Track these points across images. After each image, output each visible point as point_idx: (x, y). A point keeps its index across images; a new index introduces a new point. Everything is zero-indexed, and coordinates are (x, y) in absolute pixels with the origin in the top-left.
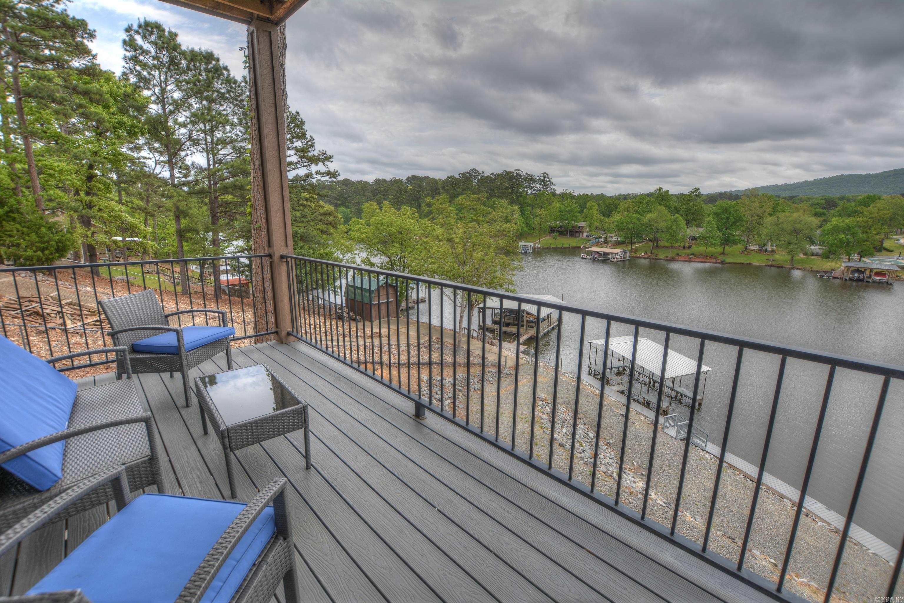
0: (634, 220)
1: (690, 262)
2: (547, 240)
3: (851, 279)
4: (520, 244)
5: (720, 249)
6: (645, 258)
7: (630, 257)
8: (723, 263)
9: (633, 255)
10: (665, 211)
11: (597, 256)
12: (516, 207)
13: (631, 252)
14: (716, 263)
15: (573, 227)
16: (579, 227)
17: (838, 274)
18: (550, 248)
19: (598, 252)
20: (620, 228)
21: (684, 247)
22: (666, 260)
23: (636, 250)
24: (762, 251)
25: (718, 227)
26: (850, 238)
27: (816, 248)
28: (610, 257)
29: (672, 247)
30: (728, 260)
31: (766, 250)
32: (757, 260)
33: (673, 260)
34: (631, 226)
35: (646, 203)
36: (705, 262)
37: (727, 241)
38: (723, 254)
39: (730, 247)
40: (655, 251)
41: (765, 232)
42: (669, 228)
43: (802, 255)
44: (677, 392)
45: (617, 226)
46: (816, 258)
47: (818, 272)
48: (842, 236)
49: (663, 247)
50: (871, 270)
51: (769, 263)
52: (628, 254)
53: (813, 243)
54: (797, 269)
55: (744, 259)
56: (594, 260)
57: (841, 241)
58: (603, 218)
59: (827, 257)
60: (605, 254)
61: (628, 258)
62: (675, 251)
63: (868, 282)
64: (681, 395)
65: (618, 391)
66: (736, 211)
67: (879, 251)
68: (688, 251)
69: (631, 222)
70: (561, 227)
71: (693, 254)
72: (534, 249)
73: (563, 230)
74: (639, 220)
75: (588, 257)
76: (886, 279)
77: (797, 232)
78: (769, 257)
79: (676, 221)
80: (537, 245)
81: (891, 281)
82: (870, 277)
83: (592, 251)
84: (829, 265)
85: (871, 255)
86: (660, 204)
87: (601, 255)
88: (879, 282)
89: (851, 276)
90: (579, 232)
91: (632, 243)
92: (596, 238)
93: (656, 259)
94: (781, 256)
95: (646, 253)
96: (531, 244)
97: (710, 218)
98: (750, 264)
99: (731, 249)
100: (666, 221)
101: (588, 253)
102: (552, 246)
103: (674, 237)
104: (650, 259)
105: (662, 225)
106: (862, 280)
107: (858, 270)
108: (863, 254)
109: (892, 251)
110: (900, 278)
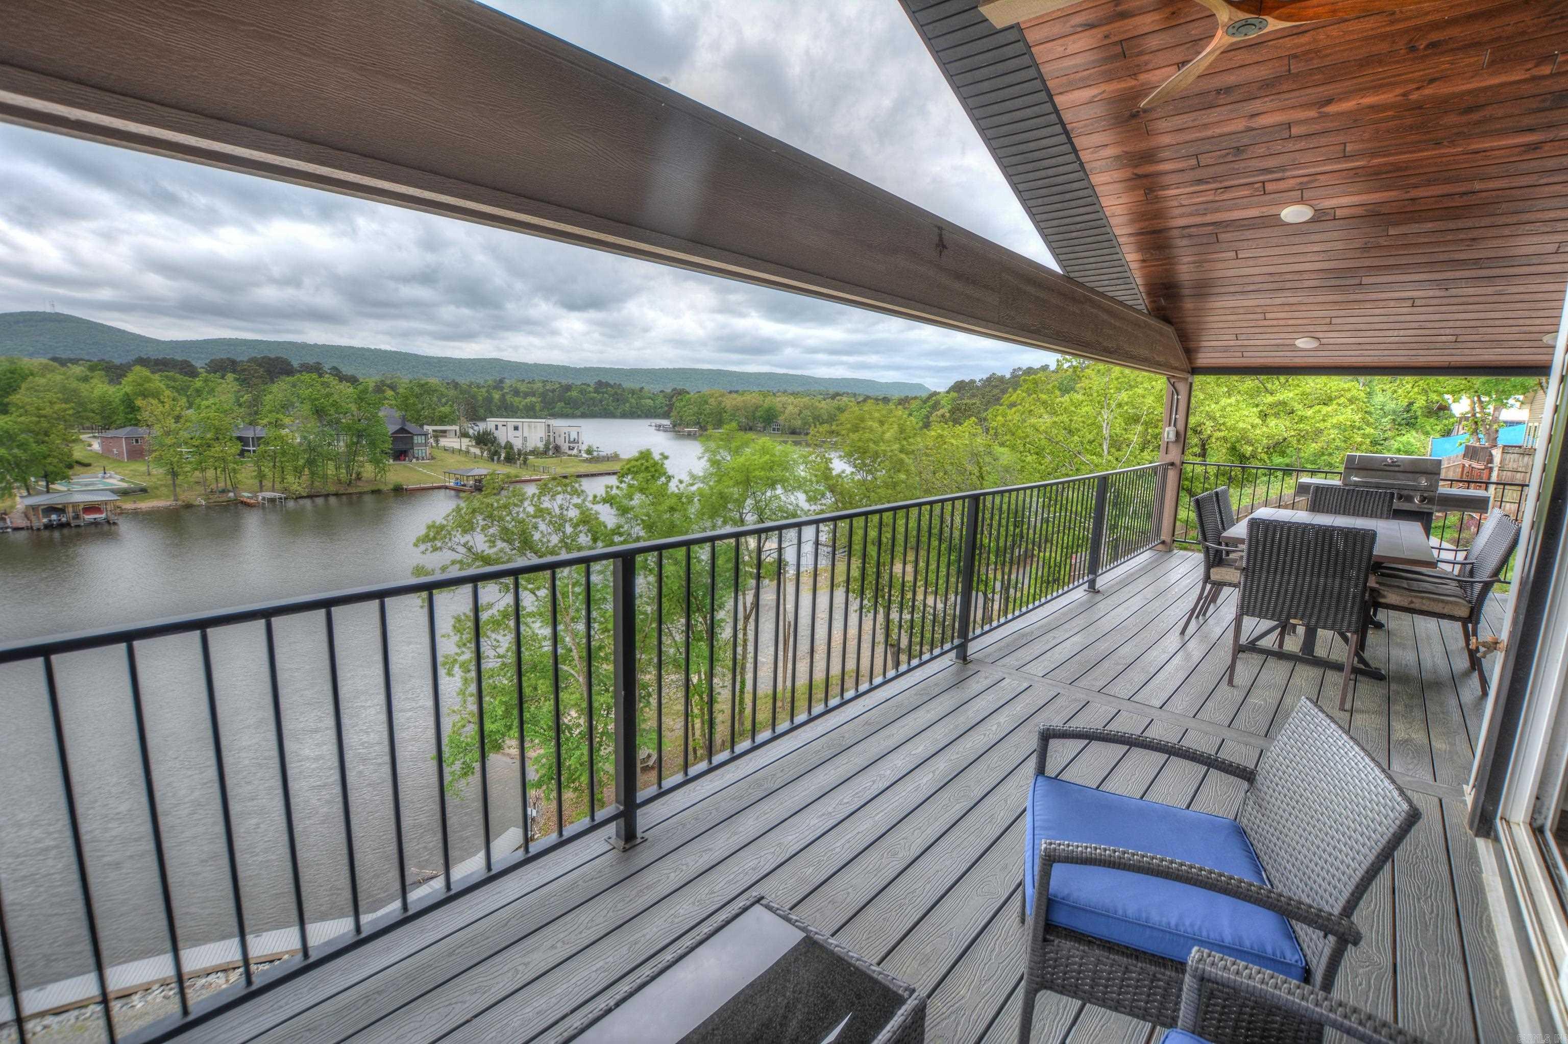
3: (49, 527)
17: (19, 522)
26: (18, 453)
50: (75, 505)
63: (79, 526)
76: (103, 516)
81: (113, 518)
82: (77, 517)
88: (95, 523)
89: (45, 520)
106: (68, 525)
107: (51, 509)
108: (49, 477)
109: (88, 465)
110: (122, 513)
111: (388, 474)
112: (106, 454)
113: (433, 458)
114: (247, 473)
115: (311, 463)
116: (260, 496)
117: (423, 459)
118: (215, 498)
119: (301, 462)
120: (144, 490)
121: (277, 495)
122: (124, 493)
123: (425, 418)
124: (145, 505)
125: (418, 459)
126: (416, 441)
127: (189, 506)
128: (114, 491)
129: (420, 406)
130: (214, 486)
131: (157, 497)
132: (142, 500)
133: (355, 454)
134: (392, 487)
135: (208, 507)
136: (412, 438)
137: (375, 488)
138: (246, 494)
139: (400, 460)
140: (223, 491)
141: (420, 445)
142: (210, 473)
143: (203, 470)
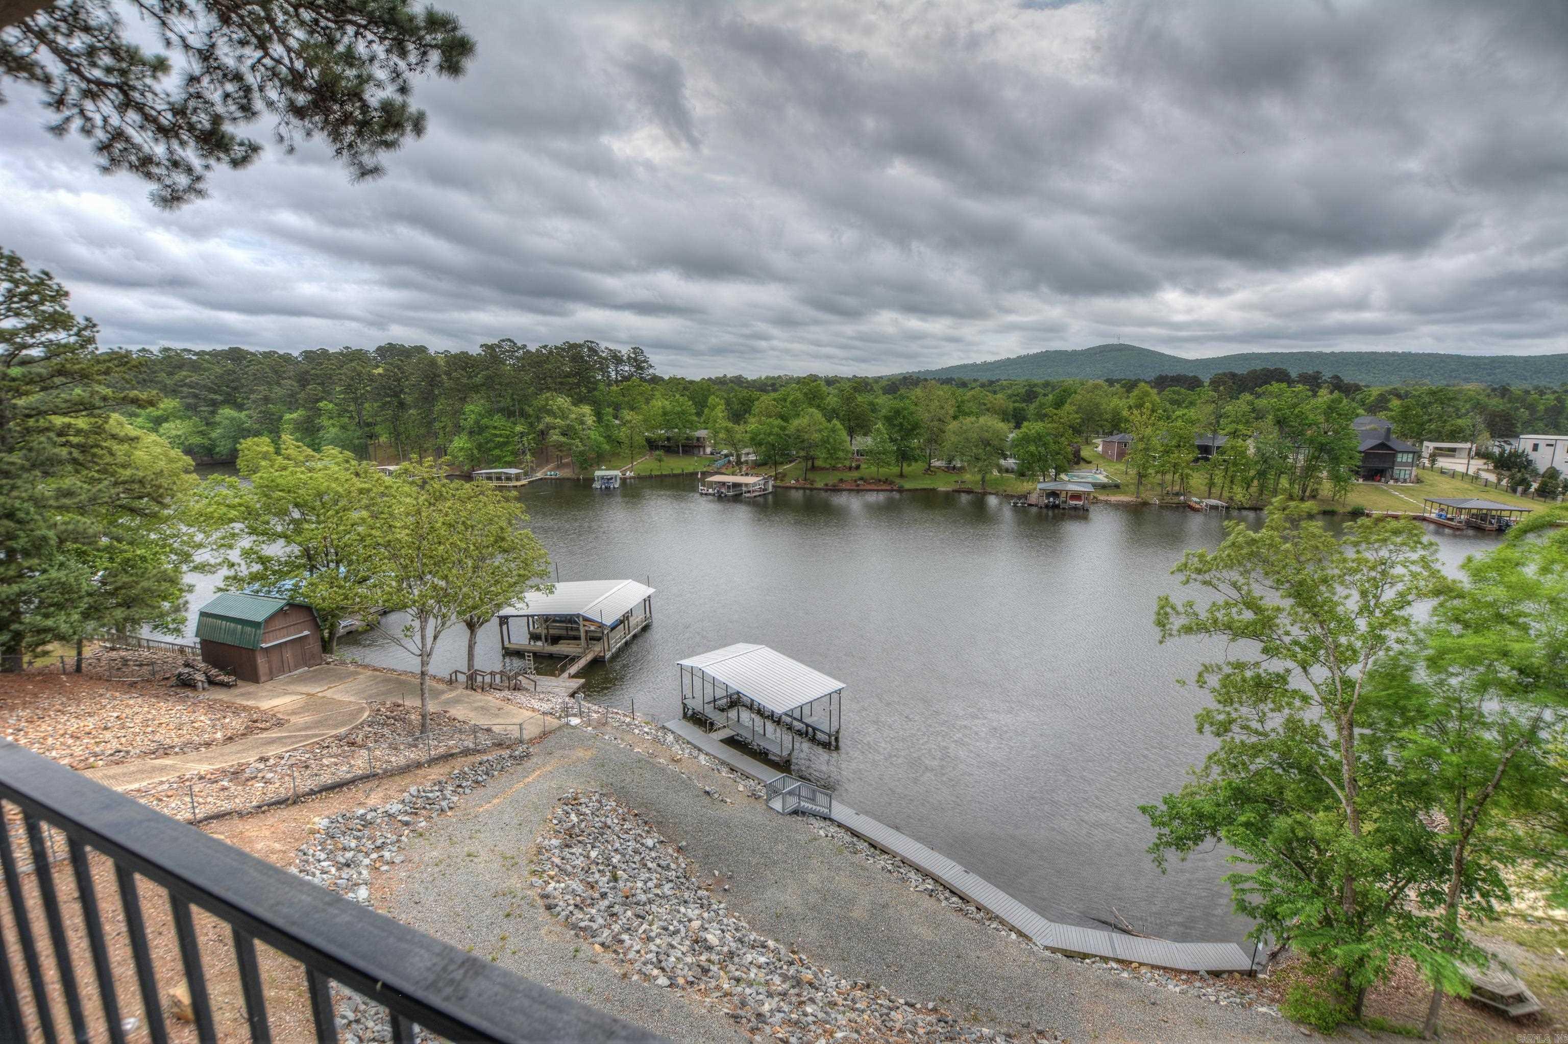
0: (776, 430)
1: (858, 491)
2: (646, 464)
3: (1047, 506)
4: (598, 473)
5: (896, 470)
6: (796, 488)
7: (773, 486)
8: (901, 490)
9: (779, 483)
10: (818, 415)
11: (723, 490)
12: (586, 409)
13: (776, 479)
14: (892, 490)
15: (687, 439)
16: (698, 439)
17: (1033, 499)
18: (650, 477)
19: (724, 484)
20: (755, 441)
21: (850, 468)
22: (826, 490)
23: (784, 475)
24: (951, 469)
25: (891, 438)
26: (1042, 450)
27: (1011, 462)
28: (744, 489)
29: (834, 468)
30: (908, 485)
31: (954, 468)
32: (943, 485)
33: (835, 490)
34: (771, 439)
35: (791, 402)
36: (878, 491)
37: (904, 456)
38: (901, 475)
39: (909, 465)
40: (810, 476)
41: (948, 445)
42: (825, 441)
43: (995, 473)
44: (807, 725)
45: (752, 439)
46: (1012, 476)
47: (1012, 497)
48: (1032, 448)
49: (822, 469)
50: (1067, 492)
51: (957, 487)
52: (771, 483)
53: (1005, 457)
54: (990, 494)
55: (926, 484)
56: (720, 498)
57: (1032, 455)
58: (730, 425)
59: (1022, 475)
60: (736, 485)
61: (770, 489)
62: (839, 475)
63: (1065, 508)
64: (814, 729)
65: (722, 741)
66: (912, 413)
67: (1077, 463)
68: (856, 474)
69: (770, 434)
70: (668, 439)
71: (861, 479)
72: (624, 480)
73: (672, 443)
74: (783, 429)
75: (710, 491)
76: (1082, 503)
77: (987, 443)
78: (955, 478)
79: (834, 431)
80: (628, 473)
81: (1087, 506)
82: (1065, 501)
83: (716, 483)
84: (1025, 486)
85: (1065, 471)
86: (811, 405)
87: (729, 487)
88: (1075, 508)
89: (1047, 501)
90: (699, 447)
91: (776, 464)
92: (726, 456)
93: (811, 489)
94: (970, 478)
95: (797, 480)
96: (617, 473)
97: (879, 425)
98: (934, 490)
99: (910, 469)
100: (820, 431)
101: (710, 485)
102: (654, 473)
103: (832, 453)
104: (804, 489)
105: (816, 436)
106: (1058, 506)
107: (1054, 494)
108: (1059, 470)
109: (1089, 462)
110: (1096, 501)
111: (1349, 495)
112: (1103, 456)
113: (1419, 481)
114: (1198, 480)
115: (1262, 474)
116: (1206, 501)
117: (1405, 481)
118: (1168, 499)
119: (1252, 473)
120: (1117, 486)
121: (1219, 503)
122: (1103, 487)
123: (1430, 432)
124: (1113, 498)
125: (1397, 480)
126: (1399, 460)
127: (1145, 504)
128: (1095, 485)
129: (1426, 418)
130: (1169, 489)
131: (1125, 493)
132: (1114, 494)
133: (1315, 468)
134: (1349, 509)
135: (1161, 507)
136: (1394, 456)
137: (1328, 508)
138: (1195, 499)
139: (1373, 480)
140: (1177, 494)
141: (1406, 464)
142: (1169, 477)
143: (1164, 473)
